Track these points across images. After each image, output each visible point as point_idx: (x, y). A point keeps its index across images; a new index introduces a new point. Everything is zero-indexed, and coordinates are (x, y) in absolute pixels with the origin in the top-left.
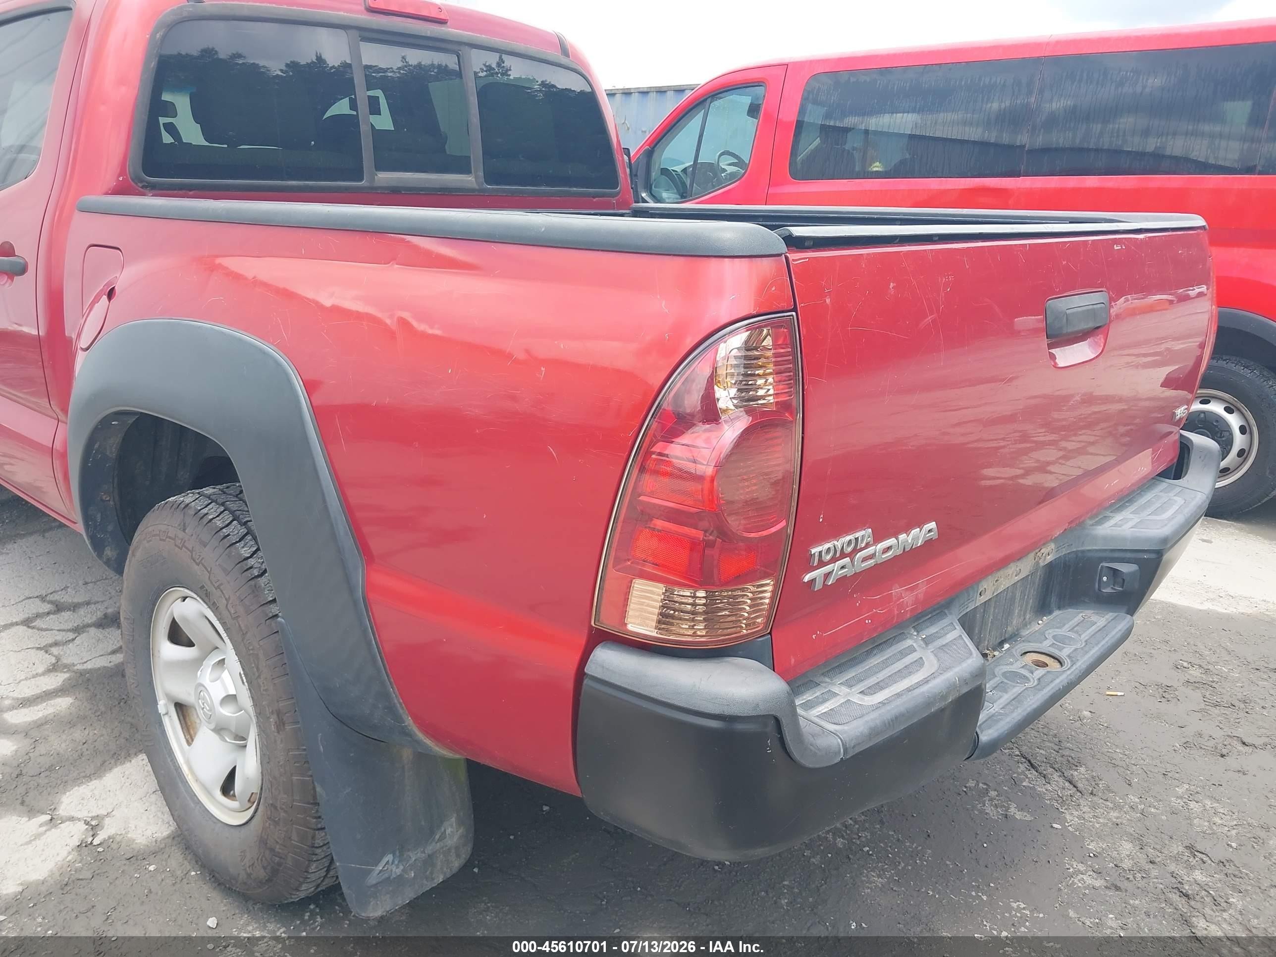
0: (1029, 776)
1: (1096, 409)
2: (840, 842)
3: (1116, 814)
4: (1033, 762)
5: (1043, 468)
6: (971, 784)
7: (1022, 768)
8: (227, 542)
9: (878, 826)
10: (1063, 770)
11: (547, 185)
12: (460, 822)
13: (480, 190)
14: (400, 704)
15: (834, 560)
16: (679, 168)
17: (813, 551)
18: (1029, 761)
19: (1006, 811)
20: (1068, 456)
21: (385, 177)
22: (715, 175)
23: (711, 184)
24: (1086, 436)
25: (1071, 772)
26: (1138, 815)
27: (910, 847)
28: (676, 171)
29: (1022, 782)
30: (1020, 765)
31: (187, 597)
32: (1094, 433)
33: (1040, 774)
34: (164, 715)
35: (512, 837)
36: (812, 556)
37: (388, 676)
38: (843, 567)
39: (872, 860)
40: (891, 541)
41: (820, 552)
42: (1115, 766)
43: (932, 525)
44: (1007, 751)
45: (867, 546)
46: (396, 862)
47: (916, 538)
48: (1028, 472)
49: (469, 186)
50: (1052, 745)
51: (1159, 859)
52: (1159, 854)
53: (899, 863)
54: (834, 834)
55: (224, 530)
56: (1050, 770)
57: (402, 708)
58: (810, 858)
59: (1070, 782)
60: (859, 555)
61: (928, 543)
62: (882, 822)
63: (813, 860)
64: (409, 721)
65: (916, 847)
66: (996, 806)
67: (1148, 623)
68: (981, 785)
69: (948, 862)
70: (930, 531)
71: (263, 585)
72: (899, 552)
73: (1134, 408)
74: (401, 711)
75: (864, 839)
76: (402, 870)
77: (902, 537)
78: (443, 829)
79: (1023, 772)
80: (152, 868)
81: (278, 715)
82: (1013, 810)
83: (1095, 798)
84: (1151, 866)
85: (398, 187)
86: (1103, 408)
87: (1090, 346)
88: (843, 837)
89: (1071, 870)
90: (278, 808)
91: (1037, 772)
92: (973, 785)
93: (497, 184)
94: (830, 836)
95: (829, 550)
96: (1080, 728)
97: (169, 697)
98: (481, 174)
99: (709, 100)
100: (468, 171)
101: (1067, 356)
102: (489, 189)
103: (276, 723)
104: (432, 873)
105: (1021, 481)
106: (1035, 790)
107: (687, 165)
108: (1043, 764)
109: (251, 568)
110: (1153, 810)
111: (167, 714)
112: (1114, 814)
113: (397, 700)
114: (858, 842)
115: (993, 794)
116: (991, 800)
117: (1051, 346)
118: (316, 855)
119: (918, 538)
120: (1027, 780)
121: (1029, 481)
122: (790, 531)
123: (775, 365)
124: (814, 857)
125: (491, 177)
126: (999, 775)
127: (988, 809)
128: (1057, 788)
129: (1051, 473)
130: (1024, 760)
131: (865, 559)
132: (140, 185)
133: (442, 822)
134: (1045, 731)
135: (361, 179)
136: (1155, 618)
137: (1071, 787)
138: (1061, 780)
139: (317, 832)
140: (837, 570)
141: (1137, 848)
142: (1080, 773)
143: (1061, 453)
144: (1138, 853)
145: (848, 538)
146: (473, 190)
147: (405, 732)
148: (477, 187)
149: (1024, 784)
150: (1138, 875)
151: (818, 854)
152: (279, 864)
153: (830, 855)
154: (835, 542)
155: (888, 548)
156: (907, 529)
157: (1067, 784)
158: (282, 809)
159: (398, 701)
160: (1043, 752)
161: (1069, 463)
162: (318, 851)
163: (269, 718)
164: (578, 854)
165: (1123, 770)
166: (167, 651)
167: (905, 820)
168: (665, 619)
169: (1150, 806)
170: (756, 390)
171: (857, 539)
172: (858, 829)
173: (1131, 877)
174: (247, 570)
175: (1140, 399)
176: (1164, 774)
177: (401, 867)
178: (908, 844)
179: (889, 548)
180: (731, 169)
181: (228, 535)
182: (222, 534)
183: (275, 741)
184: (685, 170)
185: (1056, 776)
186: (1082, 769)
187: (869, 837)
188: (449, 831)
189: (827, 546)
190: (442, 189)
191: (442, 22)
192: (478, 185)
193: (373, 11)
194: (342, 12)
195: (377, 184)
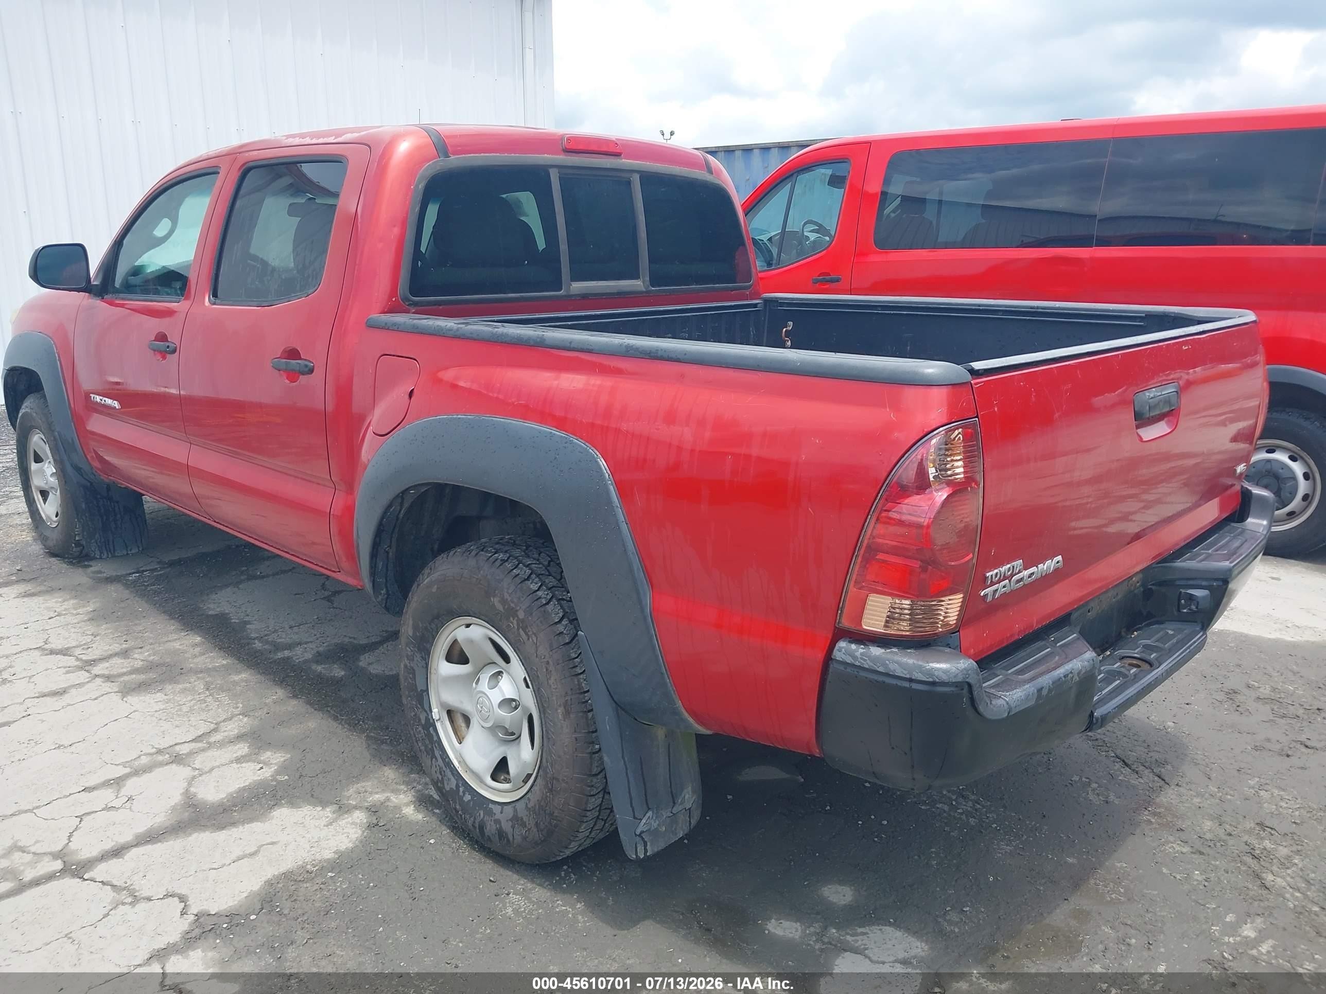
0: (1124, 772)
1: (1173, 464)
2: (972, 821)
3: (1199, 800)
4: (1126, 761)
5: (1125, 518)
6: (1076, 778)
7: (1117, 766)
8: (518, 580)
9: (1002, 810)
10: (1152, 768)
11: (697, 284)
12: (694, 792)
13: (647, 292)
14: (674, 691)
15: (999, 582)
16: (765, 238)
17: (988, 575)
18: (1123, 761)
19: (1107, 798)
20: (1148, 506)
21: (578, 287)
22: (800, 243)
23: (795, 251)
24: (1162, 489)
25: (1160, 769)
26: (1217, 801)
27: (1030, 824)
28: (763, 241)
29: (1118, 777)
30: (1116, 764)
31: (470, 625)
32: (1170, 485)
33: (1133, 770)
34: (437, 721)
35: (708, 818)
36: (986, 578)
37: (666, 670)
38: (1004, 587)
39: (1001, 833)
40: (1034, 569)
41: (992, 576)
42: (1196, 764)
43: (1059, 558)
44: (1104, 753)
45: (1020, 572)
46: (654, 818)
47: (1049, 568)
48: (1112, 521)
49: (639, 289)
50: (1142, 749)
51: (1235, 833)
52: (1235, 829)
53: (1022, 835)
54: (967, 816)
55: (514, 571)
56: (1141, 768)
57: (675, 694)
58: (950, 832)
59: (1159, 777)
60: (1015, 578)
61: (1056, 570)
62: (1005, 807)
63: (952, 833)
64: (679, 704)
65: (1035, 825)
66: (1098, 795)
67: (1222, 650)
68: (1084, 779)
69: (1062, 835)
70: (1058, 562)
71: (550, 611)
72: (1039, 575)
73: (1208, 461)
74: (674, 696)
75: (991, 819)
76: (658, 825)
77: (1040, 566)
78: (683, 795)
79: (1118, 769)
80: (432, 841)
81: (565, 707)
82: (1112, 797)
83: (1181, 789)
84: (1228, 837)
85: (587, 294)
86: (1180, 463)
87: (1166, 423)
88: (974, 817)
89: (1163, 840)
90: (560, 780)
91: (1130, 769)
92: (1078, 779)
93: (659, 286)
94: (964, 817)
95: (997, 574)
96: (1165, 735)
97: (442, 705)
98: (648, 279)
99: (795, 175)
100: (636, 277)
101: (1150, 433)
102: (653, 290)
103: (563, 713)
104: (675, 829)
105: (1104, 529)
106: (1130, 782)
107: (773, 234)
108: (1135, 763)
109: (540, 598)
110: (1229, 797)
111: (439, 719)
112: (1196, 800)
113: (671, 688)
114: (987, 821)
115: (1094, 785)
116: (1094, 790)
117: (1138, 427)
118: (587, 817)
119: (1050, 566)
120: (1122, 775)
121: (1112, 529)
122: (974, 561)
123: (964, 454)
124: (953, 832)
125: (655, 280)
126: (1098, 772)
127: (1091, 796)
128: (1148, 781)
129: (1131, 521)
130: (1119, 760)
131: (1018, 581)
132: (407, 303)
133: (682, 790)
134: (1136, 737)
135: (560, 289)
136: (1228, 646)
137: (1160, 780)
138: (1151, 775)
139: (590, 798)
140: (1001, 588)
141: (1217, 825)
142: (1167, 770)
143: (1142, 504)
144: (1218, 828)
145: (1009, 566)
146: (642, 292)
147: (675, 712)
148: (644, 290)
149: (1120, 778)
150: (1218, 844)
151: (956, 830)
152: (556, 826)
153: (965, 830)
154: (1001, 569)
155: (1031, 574)
156: (1043, 561)
157: (1156, 778)
158: (563, 780)
159: (673, 689)
160: (1135, 754)
161: (1149, 512)
162: (589, 813)
163: (557, 710)
164: (763, 830)
165: (1203, 767)
166: (444, 668)
167: (1023, 805)
168: (890, 619)
169: (1227, 794)
170: (946, 464)
171: (1013, 567)
172: (986, 812)
173: (1212, 845)
174: (537, 599)
175: (1214, 454)
176: (1238, 770)
177: (657, 822)
178: (1028, 822)
179: (1033, 574)
180: (813, 237)
181: (518, 574)
182: (513, 574)
183: (562, 727)
184: (770, 239)
185: (1147, 772)
186: (1169, 767)
187: (995, 817)
188: (687, 797)
189: (996, 571)
190: (619, 293)
191: (618, 155)
192: (645, 288)
193: (568, 151)
194: (546, 155)
195: (572, 293)
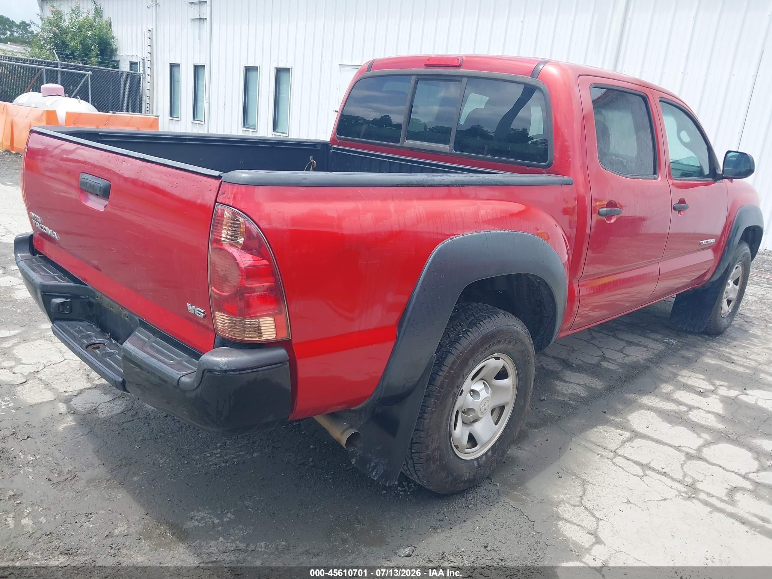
13: (450, 154)
21: (409, 143)
49: (446, 151)
93: (459, 151)
98: (453, 145)
100: (446, 143)
125: (458, 147)
135: (398, 142)
146: (447, 153)
190: (431, 151)
191: (458, 66)
192: (449, 151)
193: (427, 66)
194: (414, 69)
195: (404, 145)
